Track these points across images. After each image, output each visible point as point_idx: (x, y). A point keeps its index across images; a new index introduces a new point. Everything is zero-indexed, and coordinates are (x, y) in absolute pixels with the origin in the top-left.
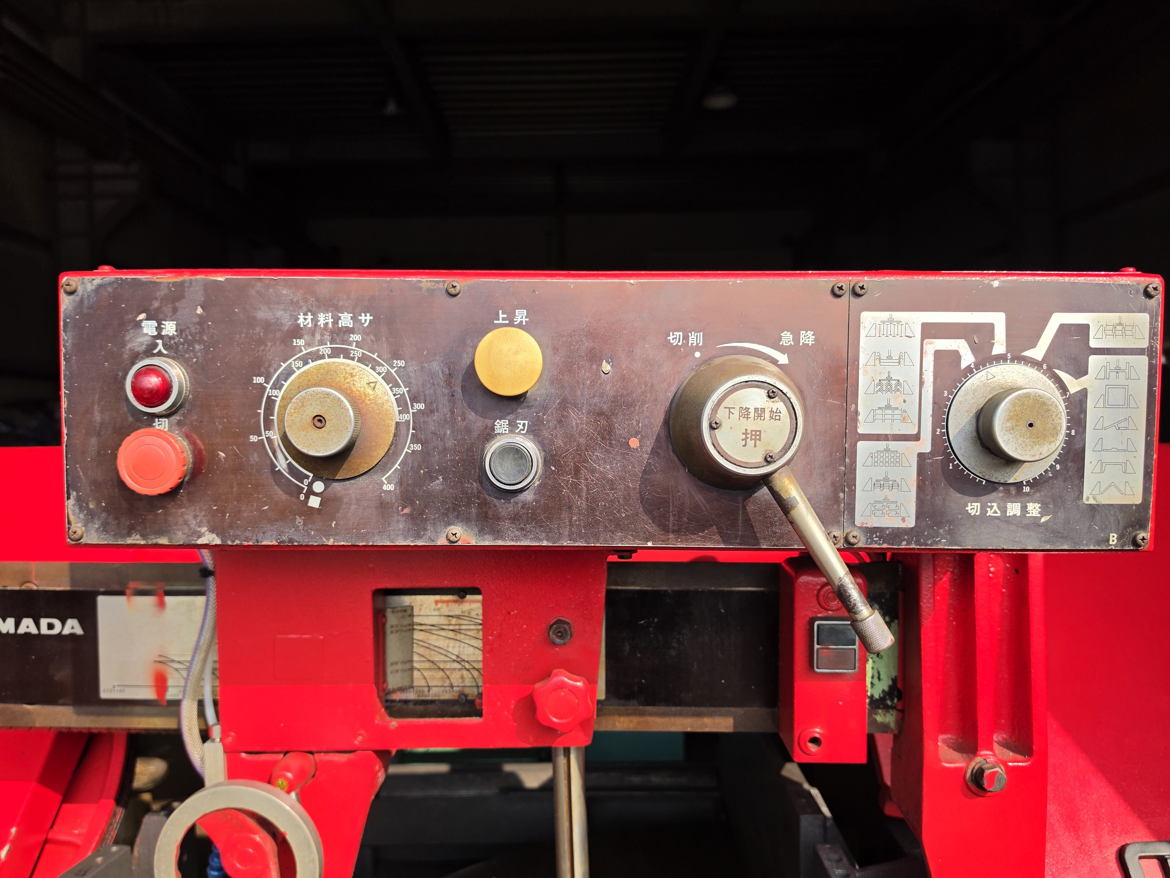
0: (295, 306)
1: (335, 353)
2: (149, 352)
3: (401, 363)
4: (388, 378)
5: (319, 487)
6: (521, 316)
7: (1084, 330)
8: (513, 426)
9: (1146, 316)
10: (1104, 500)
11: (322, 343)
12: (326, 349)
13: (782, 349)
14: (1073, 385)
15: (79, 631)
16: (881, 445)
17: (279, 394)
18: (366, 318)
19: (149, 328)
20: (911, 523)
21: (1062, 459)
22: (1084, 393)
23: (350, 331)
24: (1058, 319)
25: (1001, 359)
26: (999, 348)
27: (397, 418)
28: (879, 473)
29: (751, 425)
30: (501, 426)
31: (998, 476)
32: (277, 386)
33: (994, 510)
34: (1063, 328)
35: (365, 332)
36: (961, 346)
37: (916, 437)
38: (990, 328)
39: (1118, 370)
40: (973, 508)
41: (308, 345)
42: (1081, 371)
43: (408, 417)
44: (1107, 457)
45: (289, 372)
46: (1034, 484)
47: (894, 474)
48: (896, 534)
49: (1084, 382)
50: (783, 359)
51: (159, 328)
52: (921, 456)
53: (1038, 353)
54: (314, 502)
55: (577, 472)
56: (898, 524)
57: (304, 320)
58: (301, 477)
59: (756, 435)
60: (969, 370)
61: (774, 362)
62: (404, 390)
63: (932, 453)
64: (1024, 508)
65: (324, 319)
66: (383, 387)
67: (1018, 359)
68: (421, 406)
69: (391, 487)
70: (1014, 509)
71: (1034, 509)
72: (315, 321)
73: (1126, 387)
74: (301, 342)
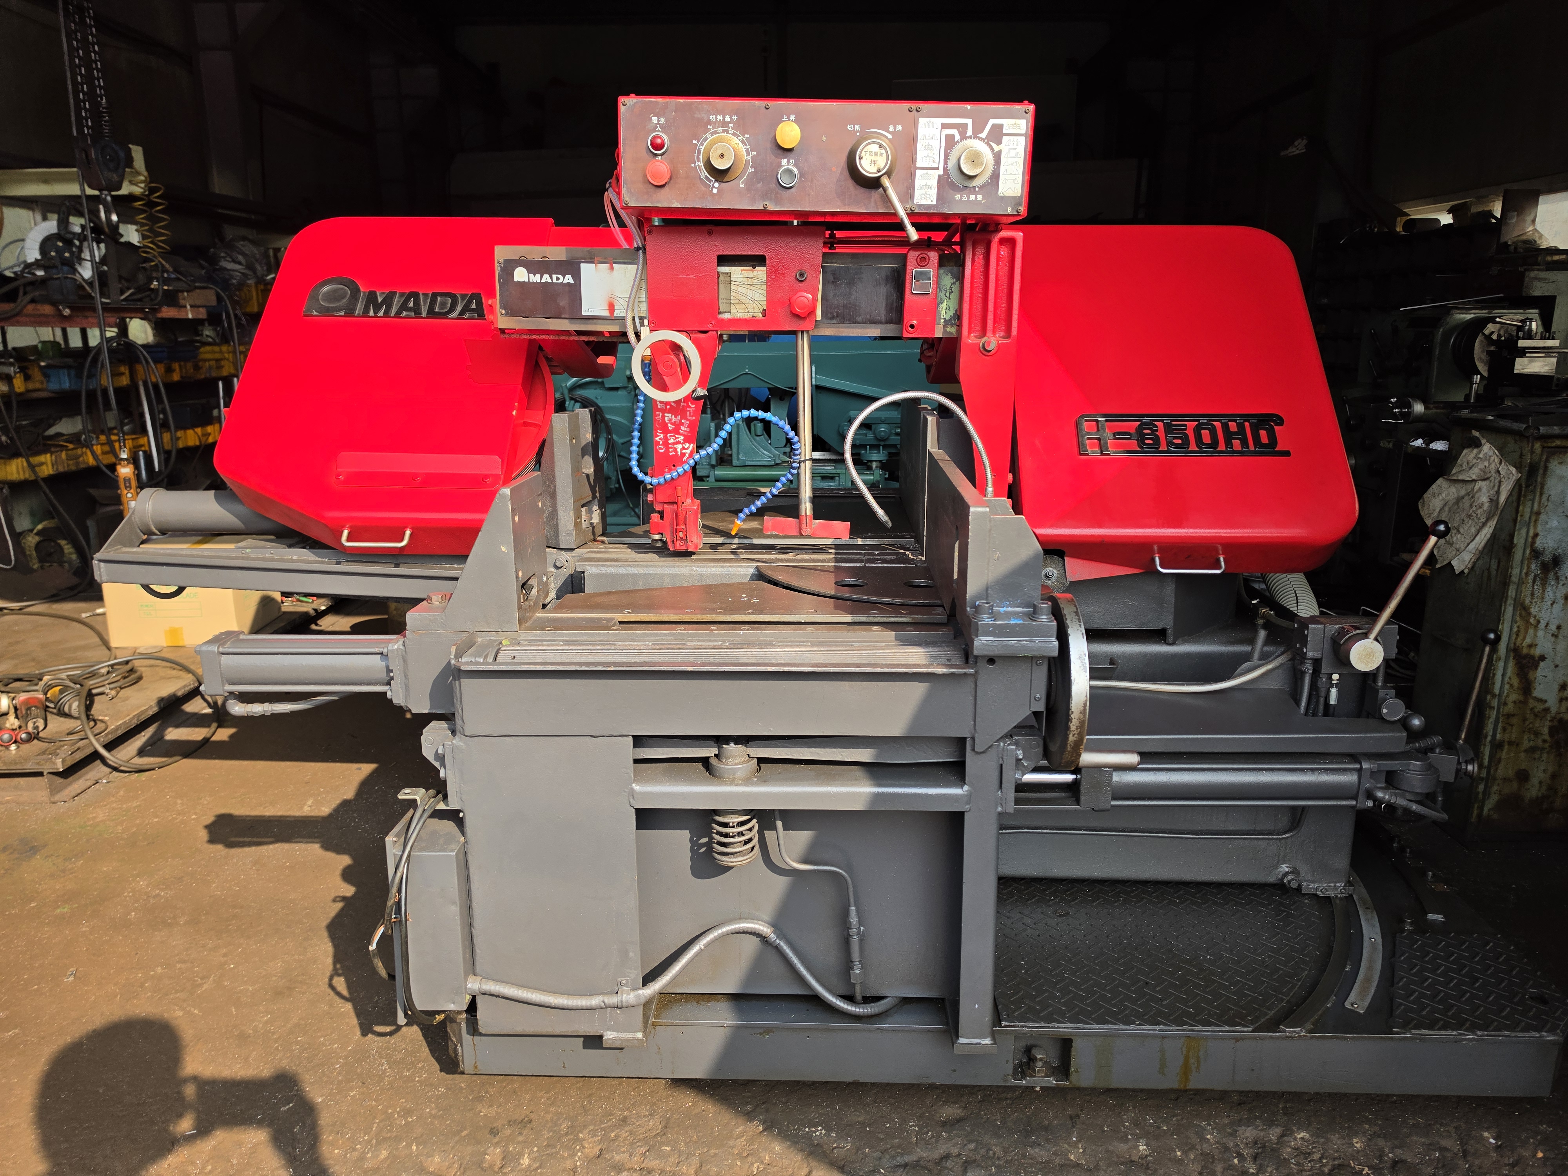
0: (709, 113)
1: (723, 132)
2: (654, 130)
3: (748, 136)
4: (743, 142)
5: (716, 185)
6: (792, 117)
7: (1001, 126)
8: (788, 162)
9: (1025, 121)
10: (1006, 194)
11: (719, 127)
12: (720, 130)
13: (889, 132)
14: (996, 148)
15: (572, 281)
16: (925, 171)
17: (702, 148)
18: (735, 118)
19: (655, 120)
20: (934, 203)
21: (991, 178)
22: (1000, 151)
23: (729, 122)
24: (992, 122)
25: (970, 137)
26: (969, 133)
27: (746, 158)
28: (923, 183)
29: (873, 158)
30: (784, 162)
31: (966, 184)
32: (702, 144)
33: (965, 198)
34: (994, 126)
35: (734, 123)
36: (955, 132)
37: (937, 169)
38: (966, 125)
39: (1013, 142)
40: (957, 197)
41: (713, 128)
42: (999, 142)
43: (750, 158)
44: (1008, 177)
45: (706, 139)
46: (981, 187)
47: (929, 183)
48: (929, 207)
49: (1001, 147)
50: (890, 136)
51: (658, 121)
52: (939, 176)
53: (983, 135)
54: (715, 191)
55: (812, 181)
56: (929, 203)
57: (712, 118)
58: (710, 181)
59: (875, 162)
60: (958, 142)
61: (886, 137)
62: (748, 146)
63: (944, 175)
64: (976, 197)
65: (719, 117)
66: (741, 145)
67: (976, 137)
68: (754, 153)
69: (742, 186)
70: (972, 197)
71: (980, 197)
72: (716, 118)
73: (1016, 149)
74: (711, 127)
